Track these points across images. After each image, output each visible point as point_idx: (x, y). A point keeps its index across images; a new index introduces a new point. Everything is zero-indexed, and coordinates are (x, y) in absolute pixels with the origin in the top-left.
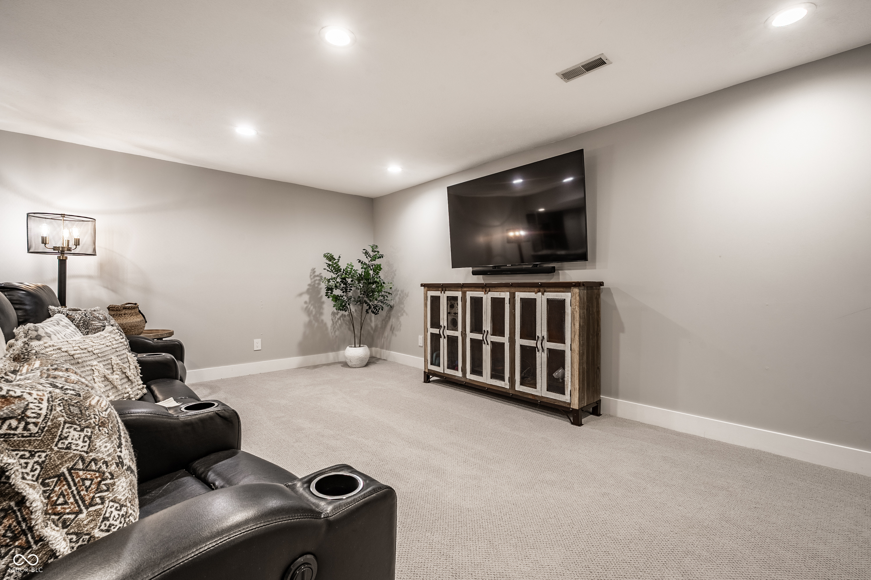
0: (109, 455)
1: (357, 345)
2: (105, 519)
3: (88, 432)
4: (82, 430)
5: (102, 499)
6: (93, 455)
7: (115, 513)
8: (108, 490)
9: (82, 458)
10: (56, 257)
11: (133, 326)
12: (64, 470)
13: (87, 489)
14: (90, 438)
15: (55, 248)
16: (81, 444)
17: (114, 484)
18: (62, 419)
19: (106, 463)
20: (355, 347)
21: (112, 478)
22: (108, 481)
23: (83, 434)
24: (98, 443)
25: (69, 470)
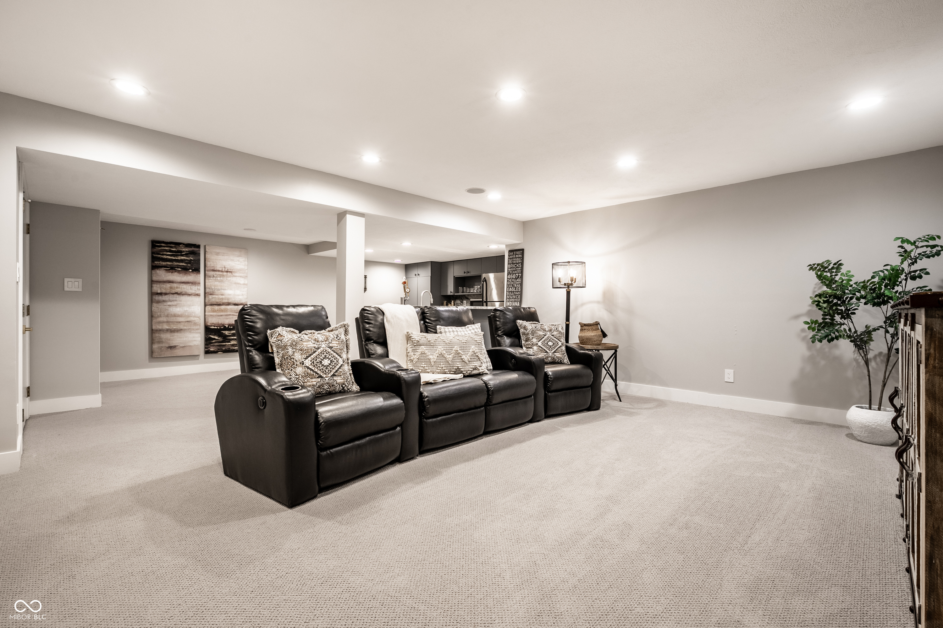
0: (298, 359)
1: (875, 406)
2: (290, 375)
3: (294, 350)
4: (293, 349)
5: (291, 369)
6: (293, 357)
7: (294, 376)
8: (294, 368)
9: (290, 356)
10: (565, 289)
11: (588, 339)
12: (285, 357)
13: (289, 365)
14: (294, 352)
15: (565, 284)
16: (291, 352)
17: (296, 368)
18: (288, 344)
19: (296, 361)
20: (870, 408)
21: (296, 366)
22: (295, 366)
23: (292, 350)
24: (296, 354)
25: (287, 358)
